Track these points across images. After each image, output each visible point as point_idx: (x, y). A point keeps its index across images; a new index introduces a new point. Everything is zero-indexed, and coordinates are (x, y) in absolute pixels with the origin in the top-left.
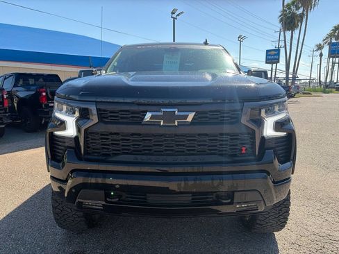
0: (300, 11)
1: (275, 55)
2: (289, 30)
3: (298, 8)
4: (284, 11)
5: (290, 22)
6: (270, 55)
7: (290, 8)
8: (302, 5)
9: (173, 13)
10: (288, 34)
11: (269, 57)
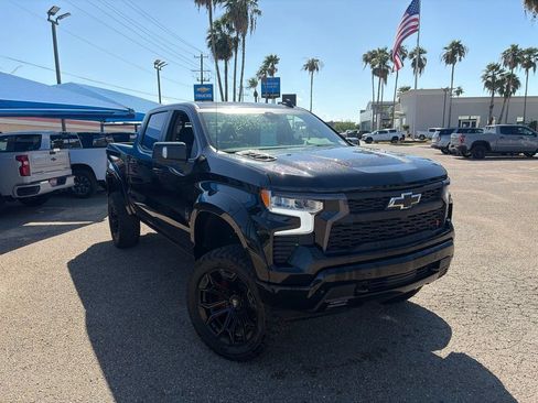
0: (234, 35)
1: (207, 92)
2: (221, 58)
3: (231, 30)
4: (212, 31)
5: (223, 48)
6: (200, 92)
7: (219, 29)
8: (236, 25)
9: (50, 13)
10: (221, 63)
11: (200, 96)
